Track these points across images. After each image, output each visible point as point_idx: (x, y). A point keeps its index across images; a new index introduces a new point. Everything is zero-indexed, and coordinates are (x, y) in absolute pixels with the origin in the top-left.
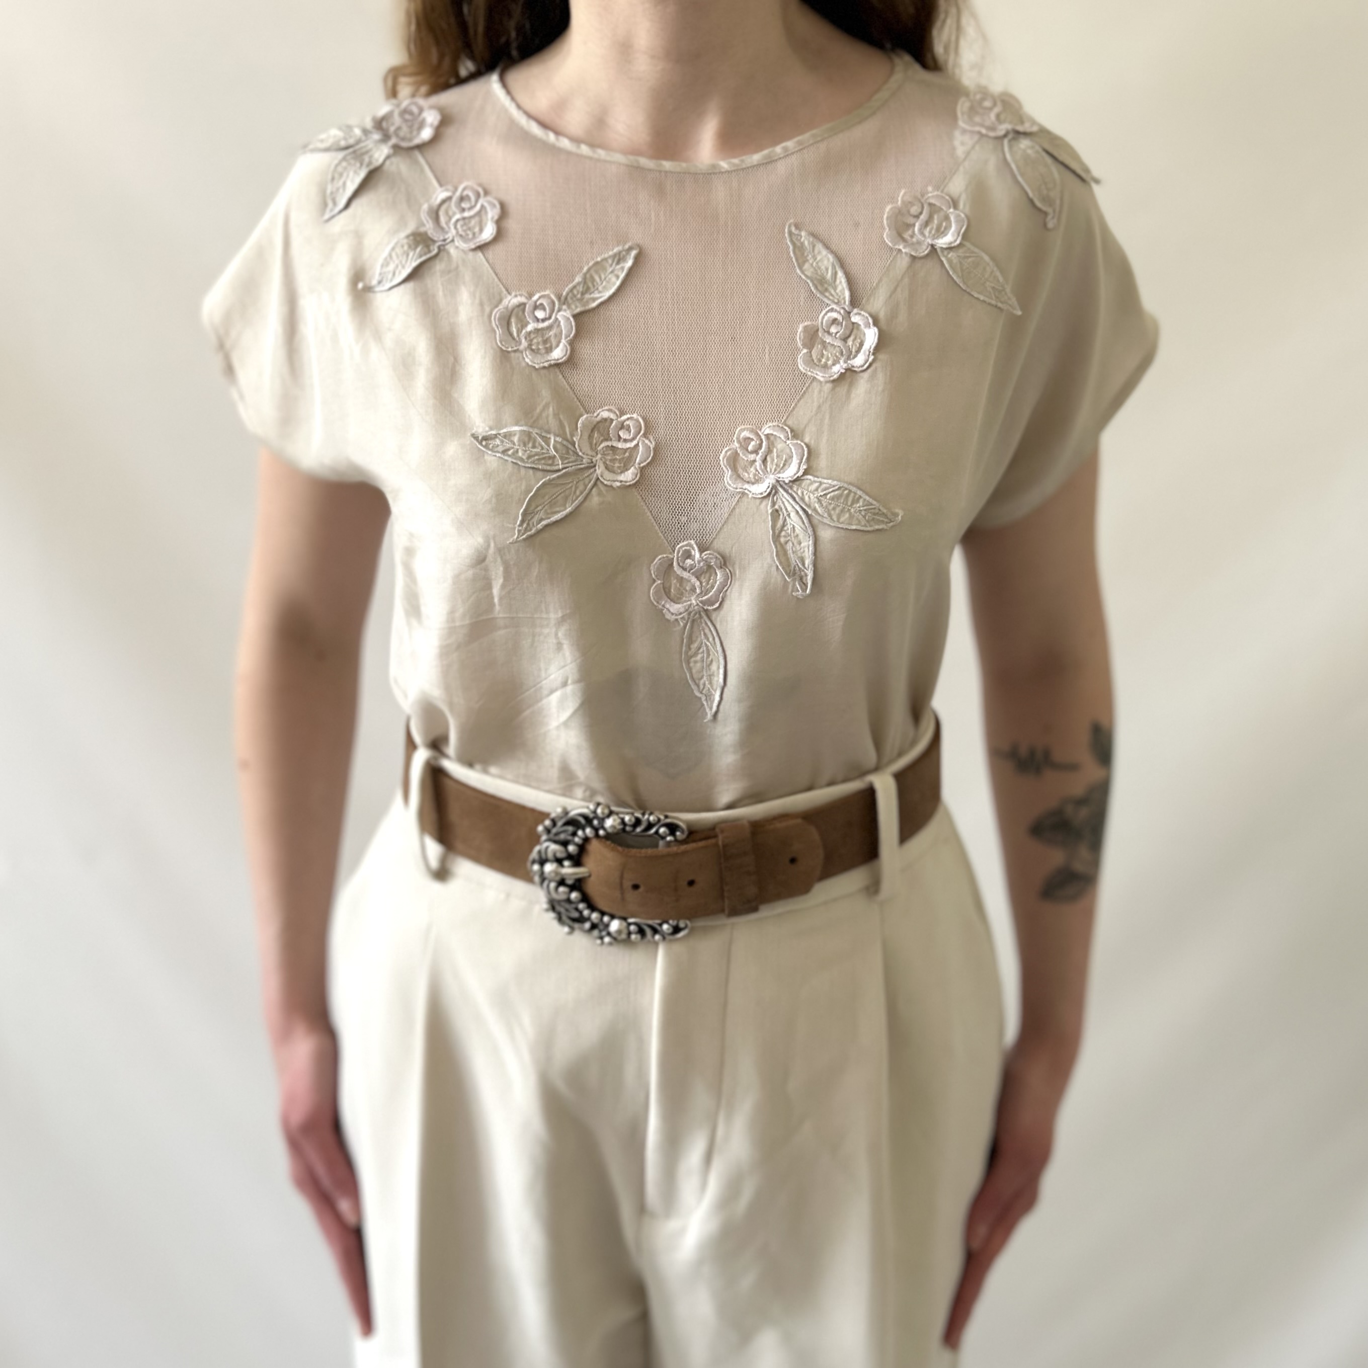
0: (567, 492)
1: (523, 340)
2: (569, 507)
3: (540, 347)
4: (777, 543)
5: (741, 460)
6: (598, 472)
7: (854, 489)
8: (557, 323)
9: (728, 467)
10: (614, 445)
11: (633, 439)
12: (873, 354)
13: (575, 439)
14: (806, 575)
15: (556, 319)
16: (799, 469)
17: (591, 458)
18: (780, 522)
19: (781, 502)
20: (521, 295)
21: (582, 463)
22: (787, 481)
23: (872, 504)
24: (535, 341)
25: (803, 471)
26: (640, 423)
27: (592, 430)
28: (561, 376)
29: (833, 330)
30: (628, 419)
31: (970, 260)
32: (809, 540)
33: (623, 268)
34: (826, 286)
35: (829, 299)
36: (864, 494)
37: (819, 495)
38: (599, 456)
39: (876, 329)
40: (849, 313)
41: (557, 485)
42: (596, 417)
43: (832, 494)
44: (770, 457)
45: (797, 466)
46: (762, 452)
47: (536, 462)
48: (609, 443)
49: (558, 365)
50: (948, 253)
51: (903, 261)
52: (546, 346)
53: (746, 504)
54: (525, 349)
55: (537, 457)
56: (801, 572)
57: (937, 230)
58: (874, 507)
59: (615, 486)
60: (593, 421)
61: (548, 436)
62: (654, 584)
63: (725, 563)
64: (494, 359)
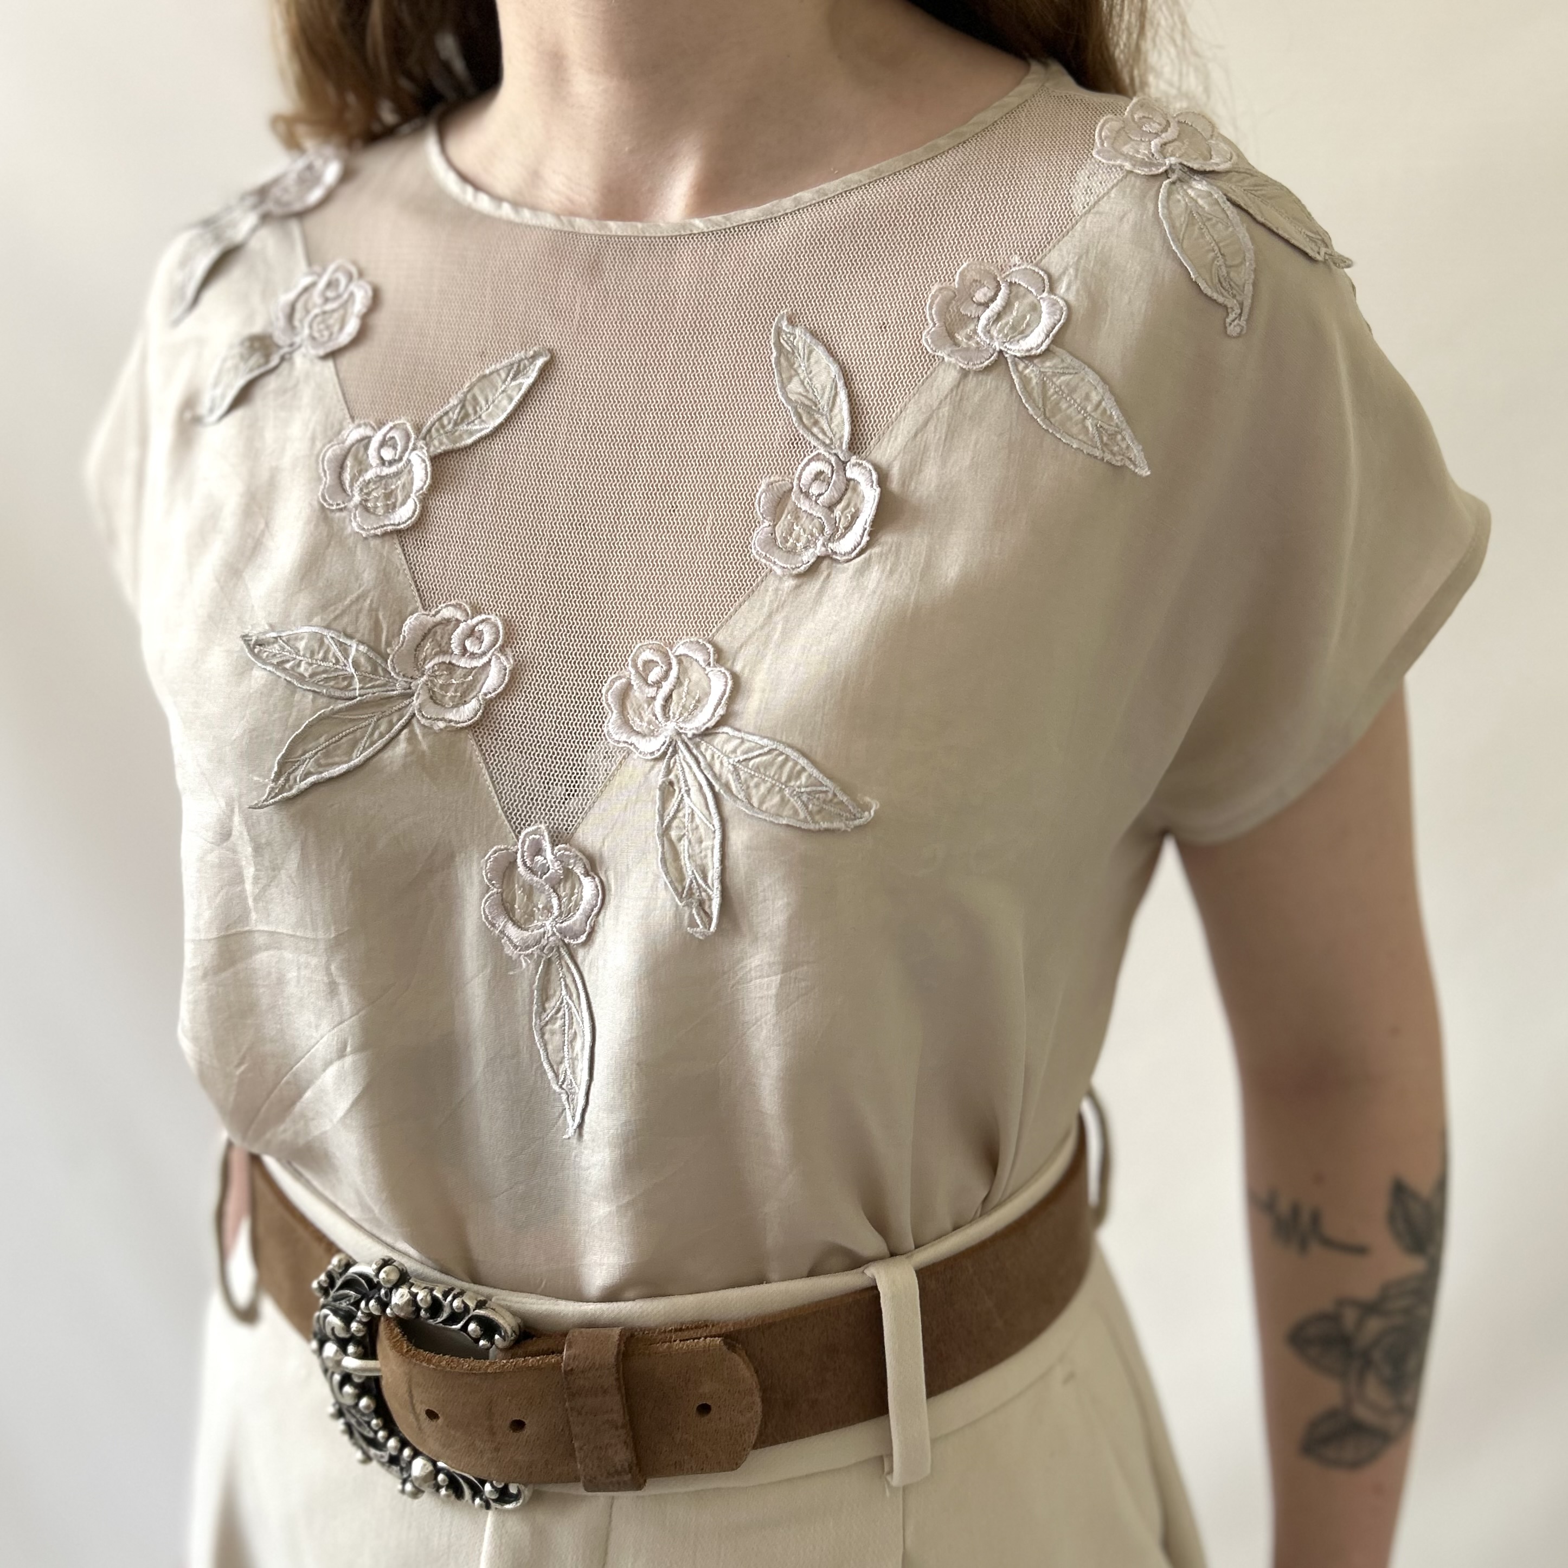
0: (358, 733)
1: (357, 493)
2: (358, 758)
3: (379, 504)
4: (665, 839)
5: (635, 697)
6: (416, 702)
7: (794, 755)
9: (612, 706)
10: (454, 662)
11: (484, 653)
12: (870, 530)
13: (389, 651)
14: (710, 899)
15: (409, 461)
16: (713, 715)
17: (409, 680)
19: (680, 769)
20: (367, 425)
21: (393, 688)
22: (690, 735)
23: (822, 785)
24: (373, 495)
25: (718, 718)
26: (499, 629)
27: (424, 637)
28: (399, 550)
30: (483, 621)
31: (1063, 378)
32: (715, 838)
33: (521, 385)
34: (817, 416)
35: (818, 439)
36: (810, 765)
37: (737, 760)
38: (425, 678)
39: (878, 490)
40: (845, 463)
41: (344, 721)
42: (434, 616)
43: (758, 760)
44: (677, 694)
45: (712, 710)
46: (667, 685)
47: (321, 683)
48: (447, 659)
49: (399, 533)
50: (1027, 367)
51: (946, 378)
52: (388, 502)
53: (631, 769)
54: (356, 507)
55: (325, 676)
56: (700, 892)
57: (1013, 328)
58: (824, 789)
59: (436, 728)
60: (428, 622)
61: (348, 642)
62: (487, 892)
63: (593, 865)
64: (308, 522)
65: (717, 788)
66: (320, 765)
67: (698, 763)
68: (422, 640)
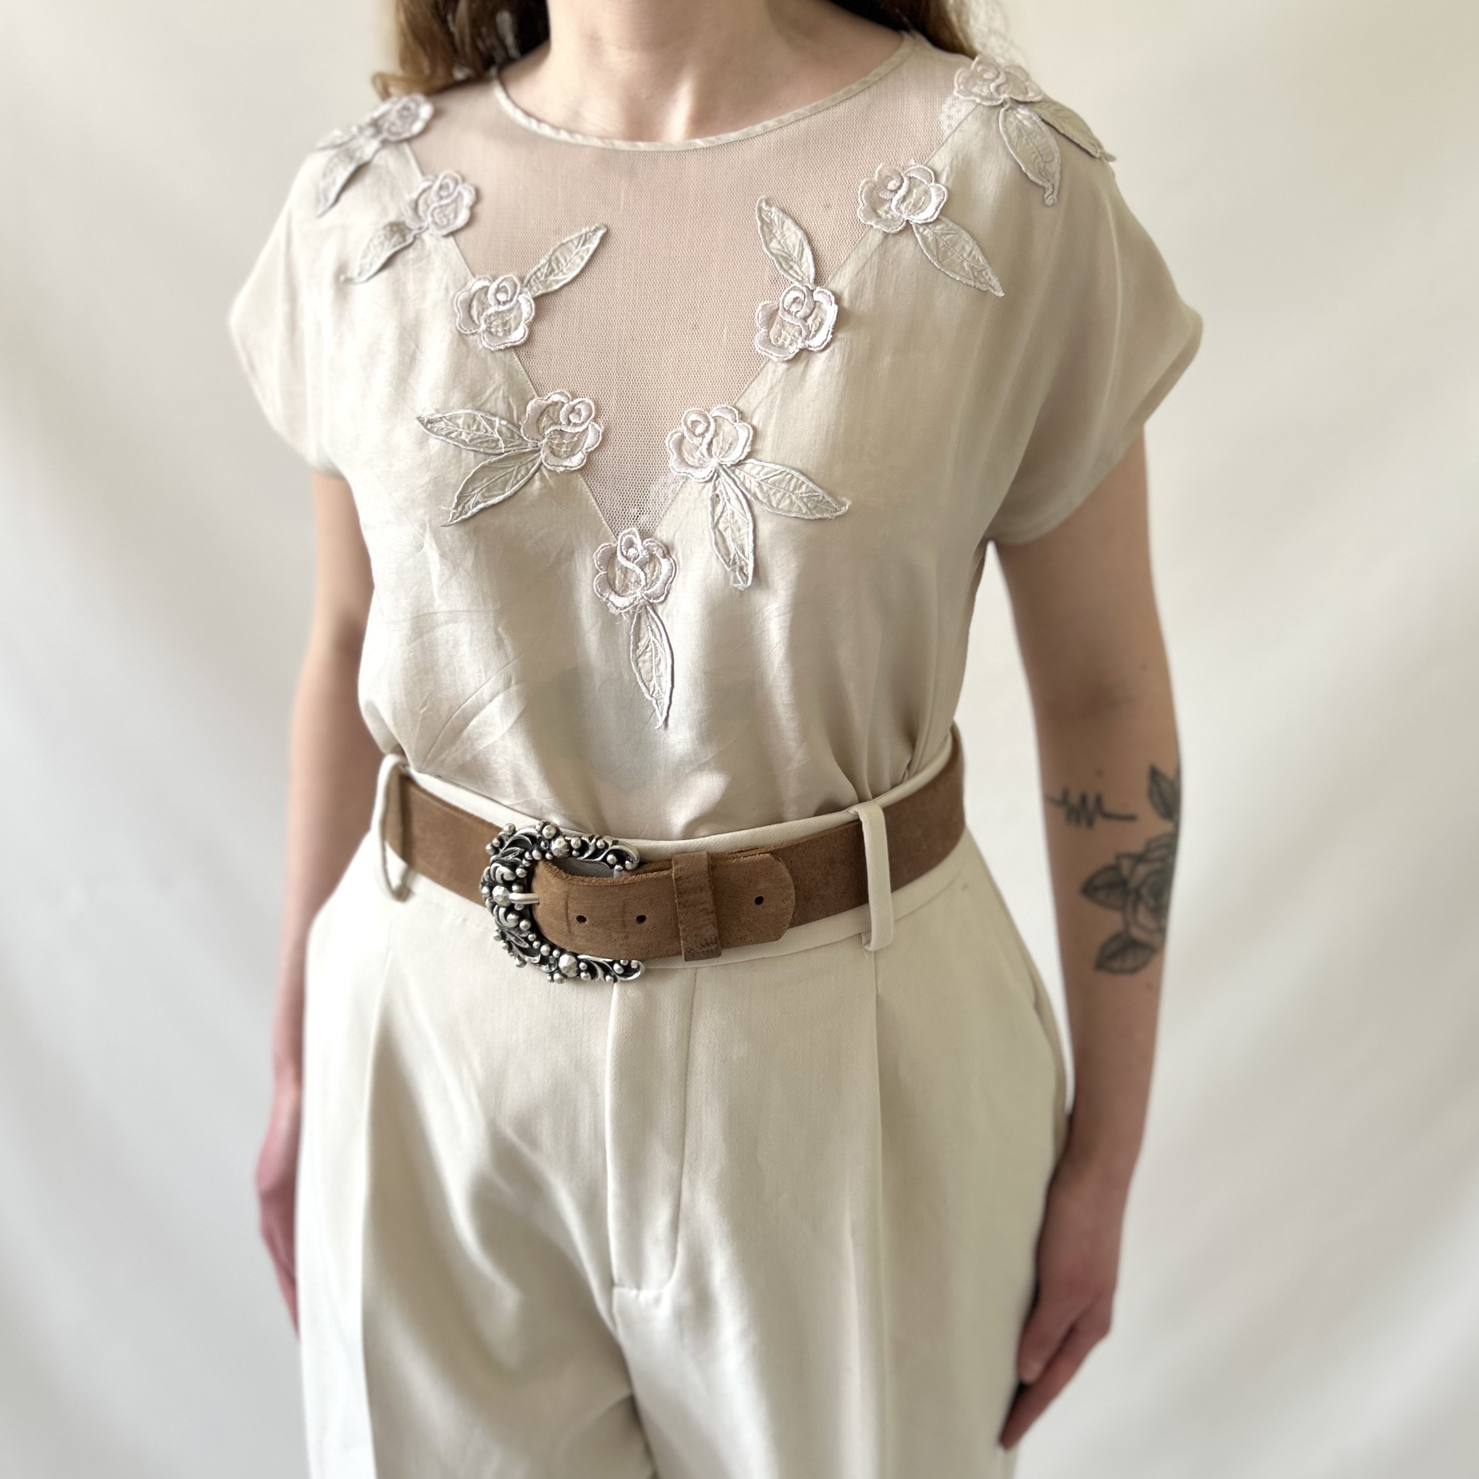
0: (508, 476)
1: (483, 323)
2: (509, 491)
3: (499, 329)
4: (716, 530)
5: (687, 444)
6: (543, 456)
7: (796, 474)
8: (518, 306)
9: (673, 450)
10: (563, 429)
11: (583, 423)
12: (832, 334)
13: (520, 423)
14: (747, 566)
15: (518, 301)
16: (743, 452)
17: (536, 442)
19: (723, 487)
20: (485, 279)
21: (526, 447)
22: (729, 465)
23: (816, 492)
24: (495, 323)
25: (746, 454)
26: (590, 406)
27: (542, 414)
28: (516, 359)
29: (794, 309)
30: (579, 403)
31: (948, 237)
32: (749, 529)
33: (588, 250)
34: (791, 263)
35: (794, 277)
36: (808, 480)
37: (760, 479)
38: (546, 440)
39: (836, 307)
40: (812, 291)
41: (497, 469)
42: (547, 400)
43: (775, 478)
44: (717, 440)
45: (742, 449)
46: (708, 436)
47: (479, 445)
48: (558, 427)
49: (515, 348)
50: (924, 230)
51: (874, 239)
52: (506, 328)
53: (689, 489)
54: (484, 332)
55: (479, 440)
56: (741, 561)
57: (914, 205)
58: (817, 494)
59: (558, 471)
60: (543, 404)
61: (493, 419)
62: (597, 574)
63: (667, 551)
64: (452, 342)
65: (749, 496)
66: (485, 497)
68: (541, 416)
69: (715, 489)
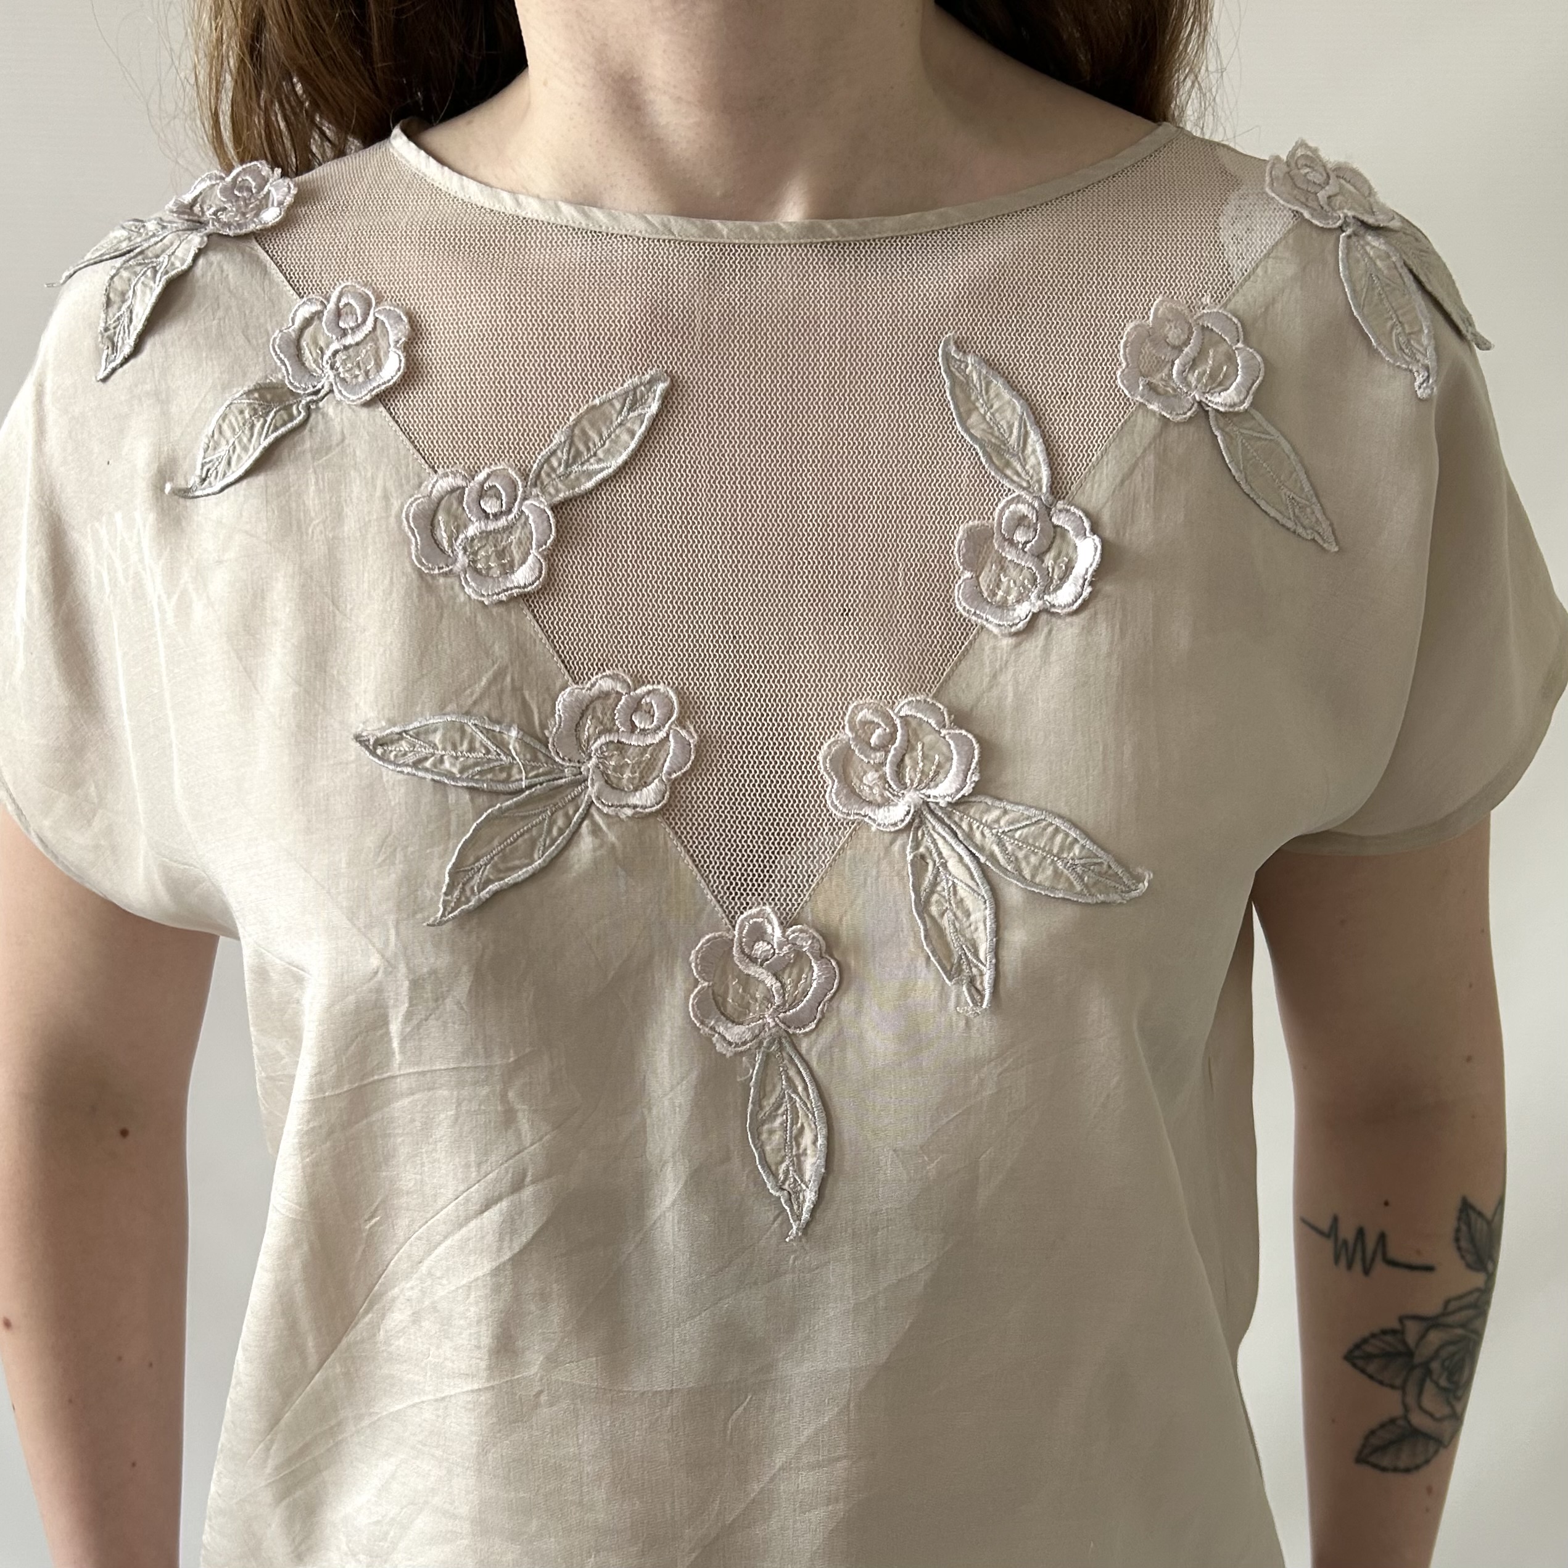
0: (534, 832)
1: (461, 554)
2: (538, 859)
3: (492, 565)
4: (925, 914)
5: (857, 762)
6: (592, 790)
7: (1063, 825)
8: (523, 520)
9: (832, 773)
10: (623, 740)
11: (658, 728)
12: (1092, 583)
13: (546, 733)
14: (981, 975)
15: (521, 512)
16: (964, 782)
17: (577, 765)
18: (929, 875)
19: (930, 840)
20: (456, 474)
21: (561, 775)
22: (943, 804)
23: (1096, 857)
24: (483, 553)
25: (972, 786)
26: (670, 699)
28: (530, 617)
30: (649, 693)
32: (986, 908)
33: (641, 418)
34: (1007, 457)
35: (1012, 481)
36: (1082, 835)
37: (1001, 831)
40: (1049, 508)
41: (515, 820)
42: (590, 689)
43: (1026, 830)
44: (911, 758)
45: (961, 775)
46: (895, 749)
47: (476, 777)
48: (614, 738)
49: (525, 598)
50: (1227, 424)
51: (1147, 426)
52: (503, 562)
53: (866, 844)
54: (464, 570)
55: (476, 769)
56: (970, 968)
57: (1211, 378)
58: (1099, 861)
59: (623, 817)
60: (585, 696)
61: (497, 729)
62: (696, 986)
63: (828, 946)
64: (407, 591)
65: (983, 860)
67: (955, 835)
68: (581, 718)
69: (917, 844)
